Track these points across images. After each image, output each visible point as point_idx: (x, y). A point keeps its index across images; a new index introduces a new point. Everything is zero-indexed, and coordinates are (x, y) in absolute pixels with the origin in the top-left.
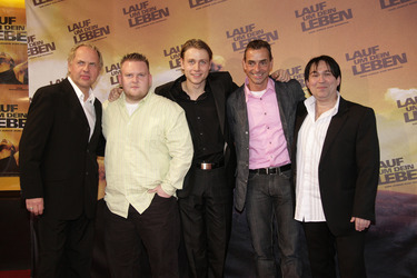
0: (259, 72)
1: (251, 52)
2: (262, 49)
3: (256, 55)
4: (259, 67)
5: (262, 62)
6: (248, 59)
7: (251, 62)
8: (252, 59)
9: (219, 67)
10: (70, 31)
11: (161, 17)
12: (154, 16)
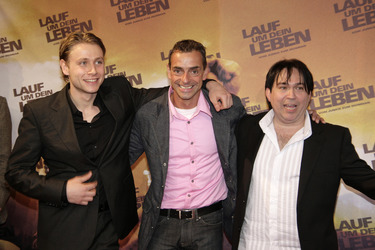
0: (188, 83)
1: (178, 55)
2: (194, 52)
3: (185, 60)
4: (188, 77)
5: (194, 69)
6: (174, 65)
7: (179, 69)
8: (179, 65)
9: (233, 75)
10: (42, 25)
11: (158, 10)
12: (149, 9)
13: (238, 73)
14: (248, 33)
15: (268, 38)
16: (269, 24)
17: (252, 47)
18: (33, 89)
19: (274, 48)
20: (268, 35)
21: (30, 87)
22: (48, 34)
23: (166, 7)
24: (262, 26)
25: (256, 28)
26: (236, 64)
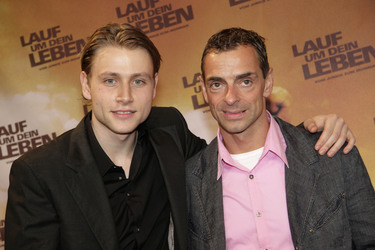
9: (280, 107)
10: (24, 44)
11: (179, 21)
12: (167, 20)
13: (287, 103)
14: (300, 49)
15: (327, 55)
16: (327, 37)
17: (305, 68)
18: (14, 130)
19: (335, 69)
20: (326, 51)
21: (10, 126)
22: (31, 56)
23: (190, 16)
24: (319, 40)
25: (310, 42)
26: (285, 91)
